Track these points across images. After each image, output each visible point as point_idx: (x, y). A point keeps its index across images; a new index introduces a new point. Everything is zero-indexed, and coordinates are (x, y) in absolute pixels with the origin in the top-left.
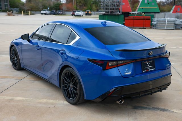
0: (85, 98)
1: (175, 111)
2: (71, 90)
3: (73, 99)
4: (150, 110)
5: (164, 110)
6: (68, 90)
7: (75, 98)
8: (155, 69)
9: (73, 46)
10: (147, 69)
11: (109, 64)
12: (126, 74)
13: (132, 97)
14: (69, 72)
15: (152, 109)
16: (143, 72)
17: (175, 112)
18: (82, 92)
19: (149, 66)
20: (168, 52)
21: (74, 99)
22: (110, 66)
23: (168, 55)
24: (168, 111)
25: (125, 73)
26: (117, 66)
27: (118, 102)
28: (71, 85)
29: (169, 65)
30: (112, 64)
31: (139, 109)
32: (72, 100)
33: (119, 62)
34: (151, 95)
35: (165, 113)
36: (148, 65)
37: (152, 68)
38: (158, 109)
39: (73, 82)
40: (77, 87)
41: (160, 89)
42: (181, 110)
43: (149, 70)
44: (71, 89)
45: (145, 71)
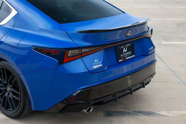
0: (33, 109)
1: (163, 113)
2: (10, 96)
3: (14, 109)
4: (129, 116)
5: (149, 114)
6: (3, 97)
7: (16, 108)
8: (134, 56)
9: (6, 26)
10: (124, 58)
11: (68, 54)
12: (95, 67)
13: (105, 101)
14: (3, 69)
15: (132, 114)
16: (118, 62)
17: (164, 116)
18: (27, 98)
19: (126, 53)
20: (150, 29)
21: (15, 111)
22: (70, 57)
23: (150, 33)
24: (154, 115)
25: (93, 67)
26: (81, 56)
27: (86, 111)
28: (8, 89)
29: (153, 49)
30: (73, 53)
31: (115, 116)
32: (12, 112)
33: (83, 50)
34: (132, 94)
35: (151, 117)
36: (125, 50)
37: (131, 55)
38: (141, 112)
39: (11, 83)
40: (18, 90)
41: (142, 85)
42: (171, 112)
43: (127, 58)
44: (9, 94)
45: (122, 60)
